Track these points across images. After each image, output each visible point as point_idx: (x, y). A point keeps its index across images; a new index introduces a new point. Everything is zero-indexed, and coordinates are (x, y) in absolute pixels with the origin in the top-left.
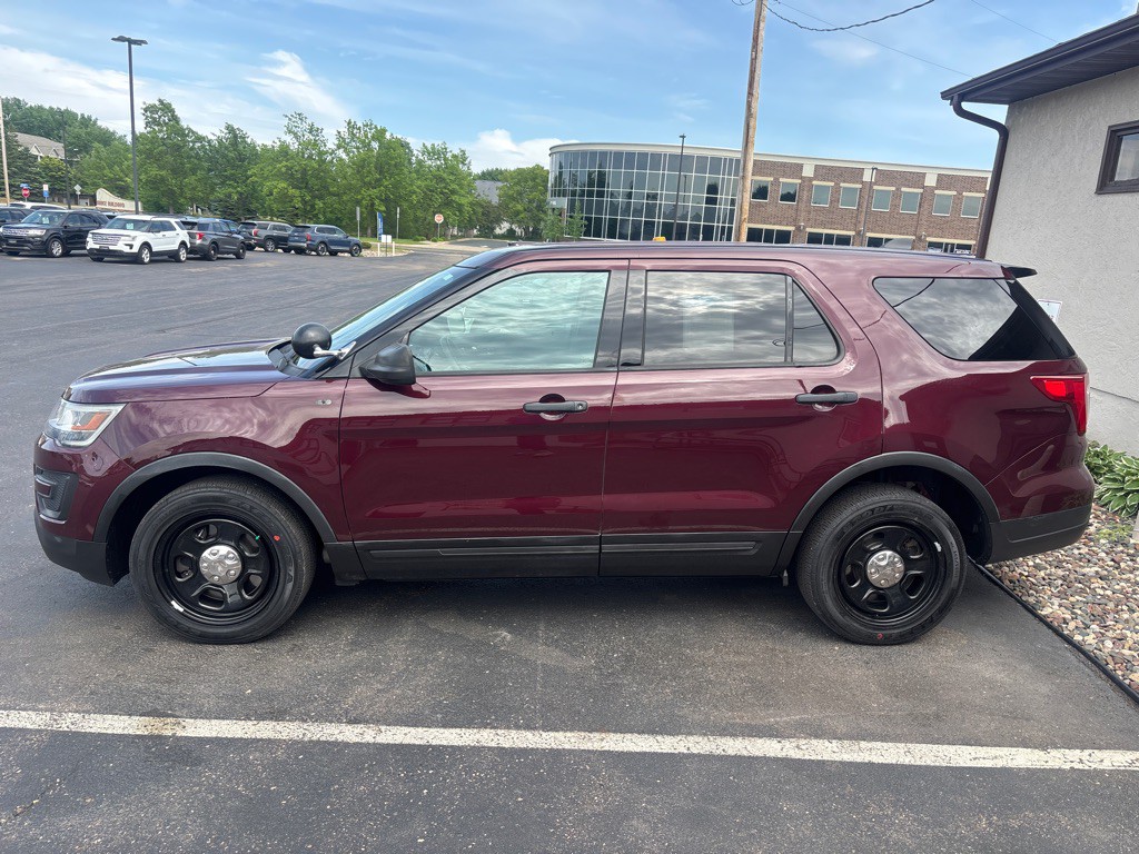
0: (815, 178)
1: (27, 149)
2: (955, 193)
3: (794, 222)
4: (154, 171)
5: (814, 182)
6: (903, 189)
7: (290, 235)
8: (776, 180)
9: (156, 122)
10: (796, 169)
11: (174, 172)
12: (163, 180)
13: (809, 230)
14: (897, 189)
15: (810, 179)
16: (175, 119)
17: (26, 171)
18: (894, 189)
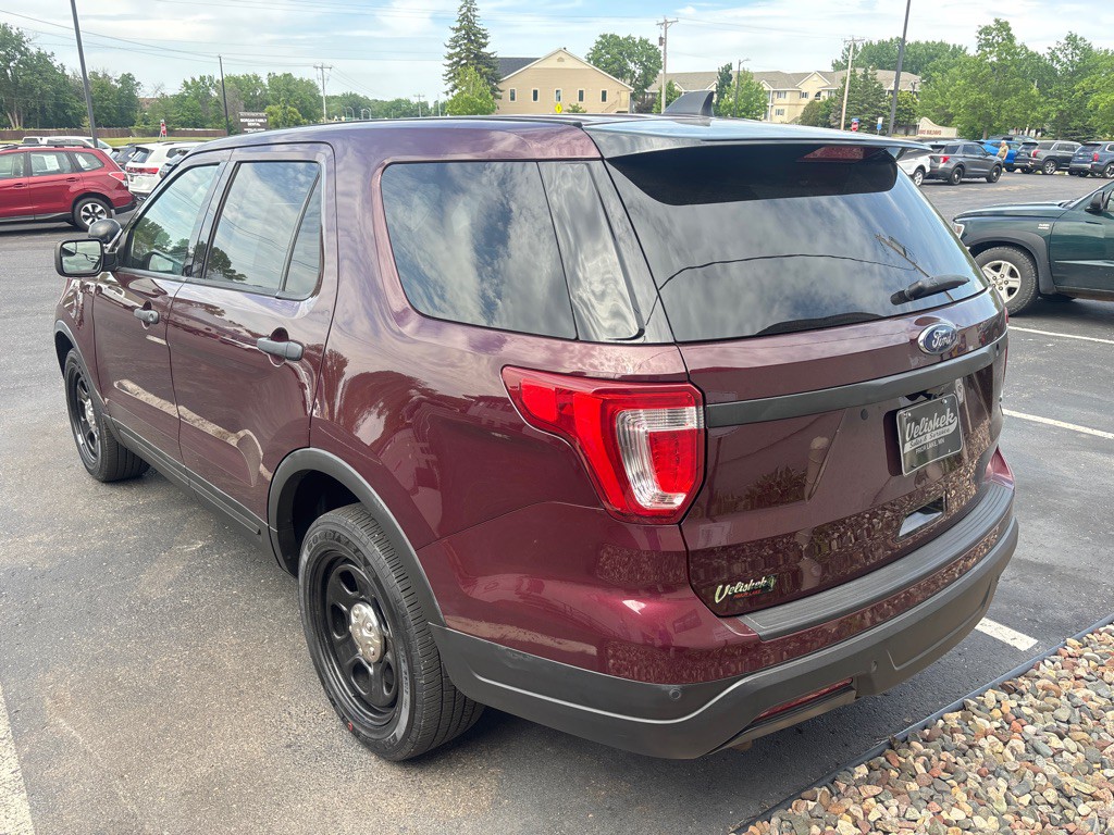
1: (881, 86)
4: (973, 96)
7: (1074, 155)
9: (989, 44)
11: (996, 94)
12: (982, 103)
16: (1011, 38)
17: (876, 107)
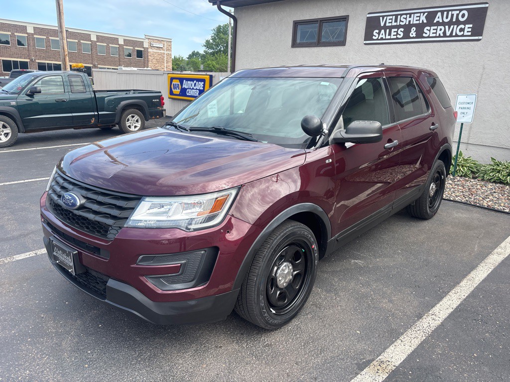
0: (35, 34)
2: (106, 44)
3: (29, 57)
5: (35, 36)
6: (82, 41)
8: (13, 34)
10: (23, 29)
13: (37, 61)
14: (79, 41)
15: (32, 35)
18: (77, 41)
